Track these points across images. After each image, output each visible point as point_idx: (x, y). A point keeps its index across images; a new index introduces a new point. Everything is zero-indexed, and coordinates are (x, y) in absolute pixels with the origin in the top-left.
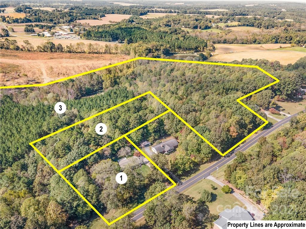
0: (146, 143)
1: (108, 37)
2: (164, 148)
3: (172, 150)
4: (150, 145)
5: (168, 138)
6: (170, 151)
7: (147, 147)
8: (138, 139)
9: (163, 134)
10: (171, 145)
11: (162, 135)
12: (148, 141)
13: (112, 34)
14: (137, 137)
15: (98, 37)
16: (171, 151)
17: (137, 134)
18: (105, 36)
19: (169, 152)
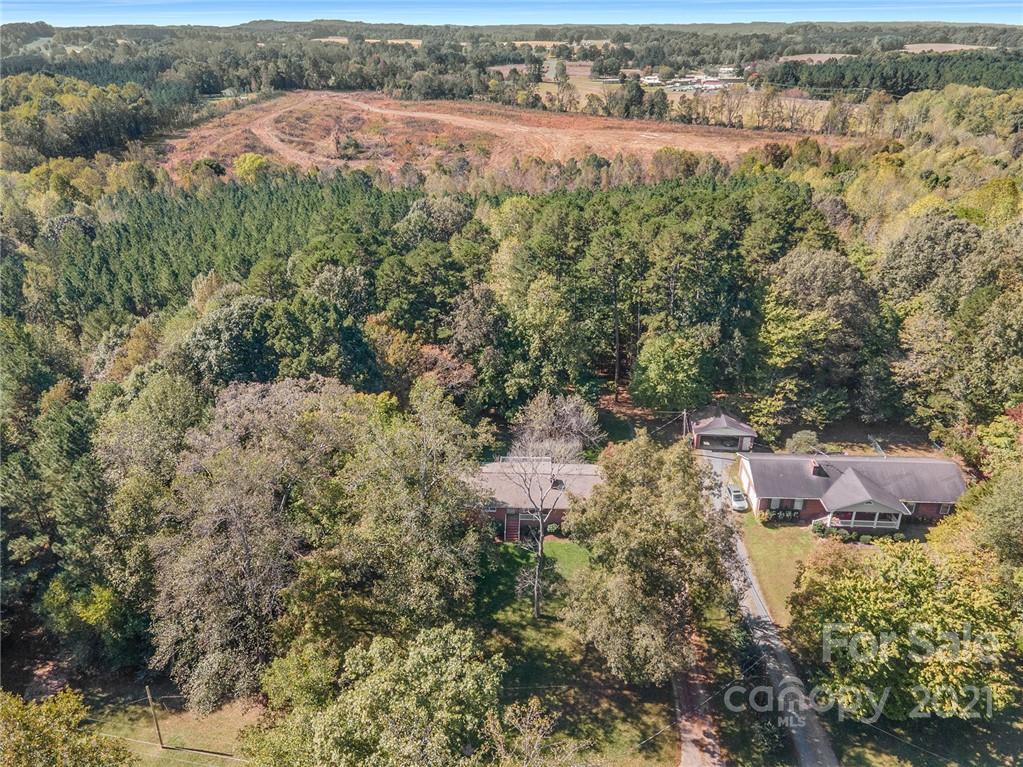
0: (720, 425)
1: (868, 82)
2: (828, 485)
3: (885, 525)
4: (747, 443)
5: (912, 453)
6: (864, 524)
7: (716, 454)
8: (675, 383)
9: (874, 411)
10: (891, 488)
11: (865, 418)
12: (745, 419)
13: (891, 72)
14: (669, 367)
15: (823, 85)
16: (875, 524)
17: (673, 343)
18: (855, 79)
19: (852, 523)
